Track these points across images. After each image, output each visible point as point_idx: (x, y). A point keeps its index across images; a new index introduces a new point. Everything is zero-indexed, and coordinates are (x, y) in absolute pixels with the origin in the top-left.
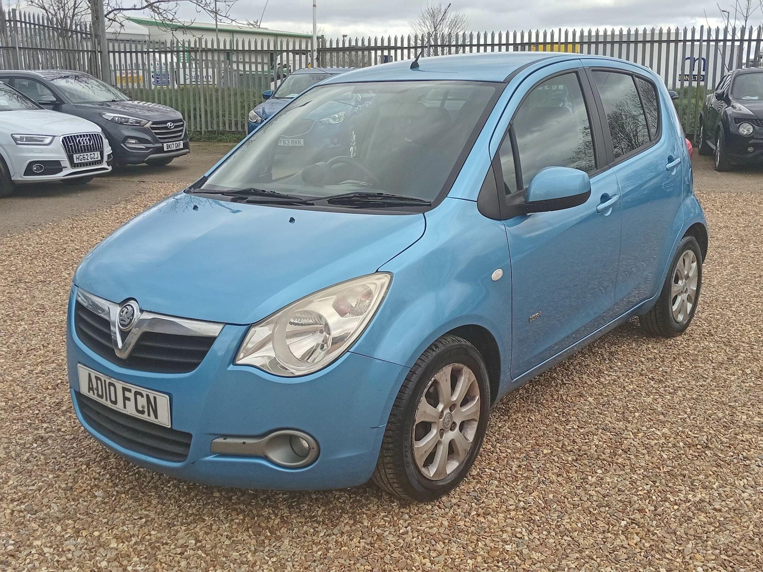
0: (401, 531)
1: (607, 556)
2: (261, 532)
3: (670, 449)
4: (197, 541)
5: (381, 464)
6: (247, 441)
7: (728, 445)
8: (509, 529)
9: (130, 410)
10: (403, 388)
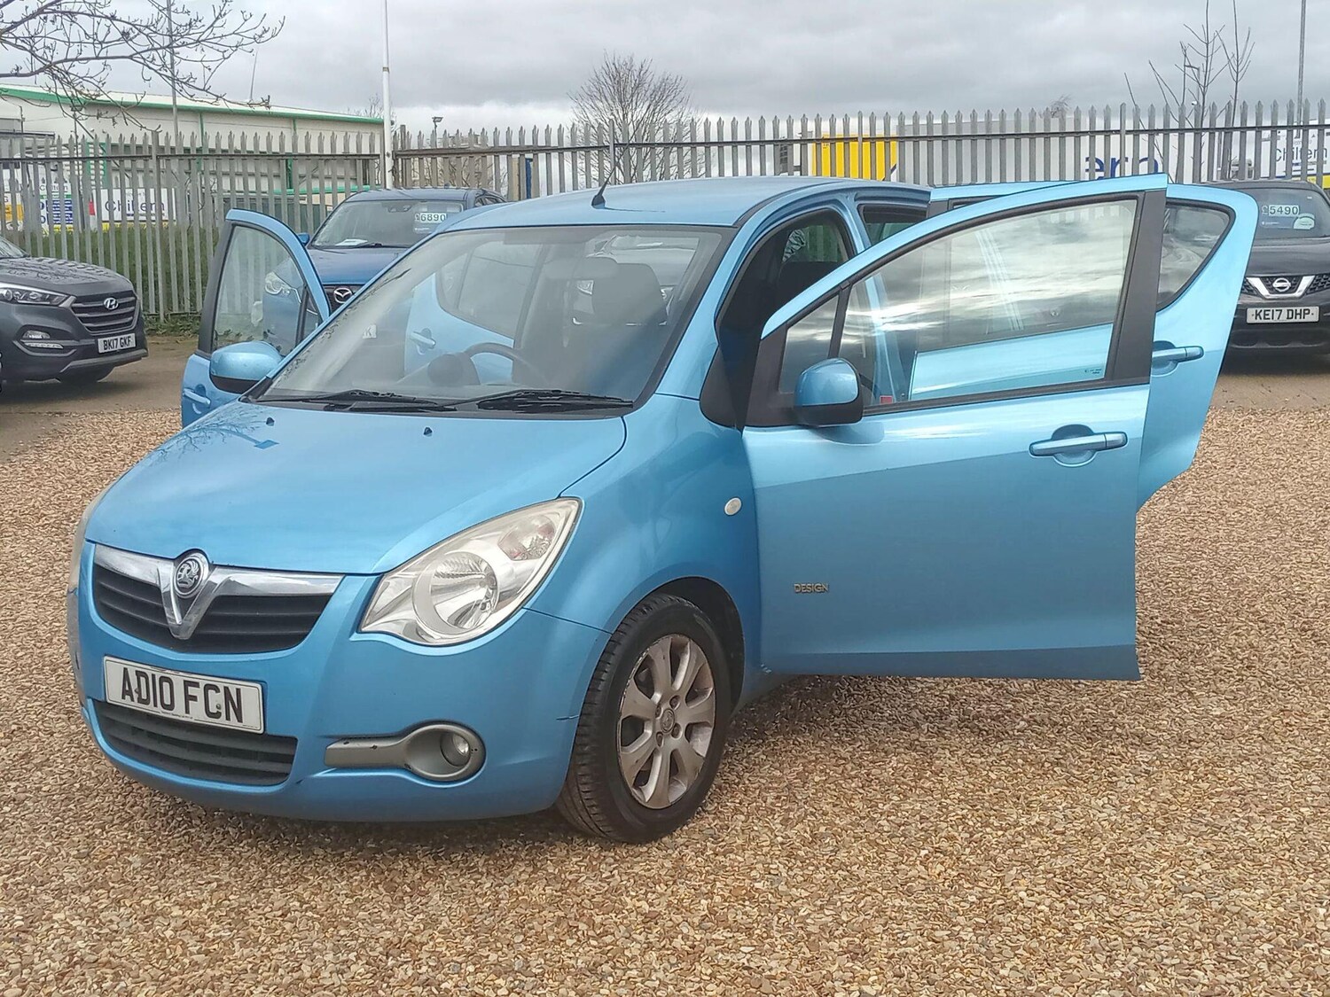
0: (604, 876)
1: (897, 887)
2: (397, 888)
3: (1002, 768)
4: (302, 903)
5: (571, 779)
6: (379, 744)
7: (1089, 760)
8: (759, 866)
9: (197, 714)
10: (601, 664)
